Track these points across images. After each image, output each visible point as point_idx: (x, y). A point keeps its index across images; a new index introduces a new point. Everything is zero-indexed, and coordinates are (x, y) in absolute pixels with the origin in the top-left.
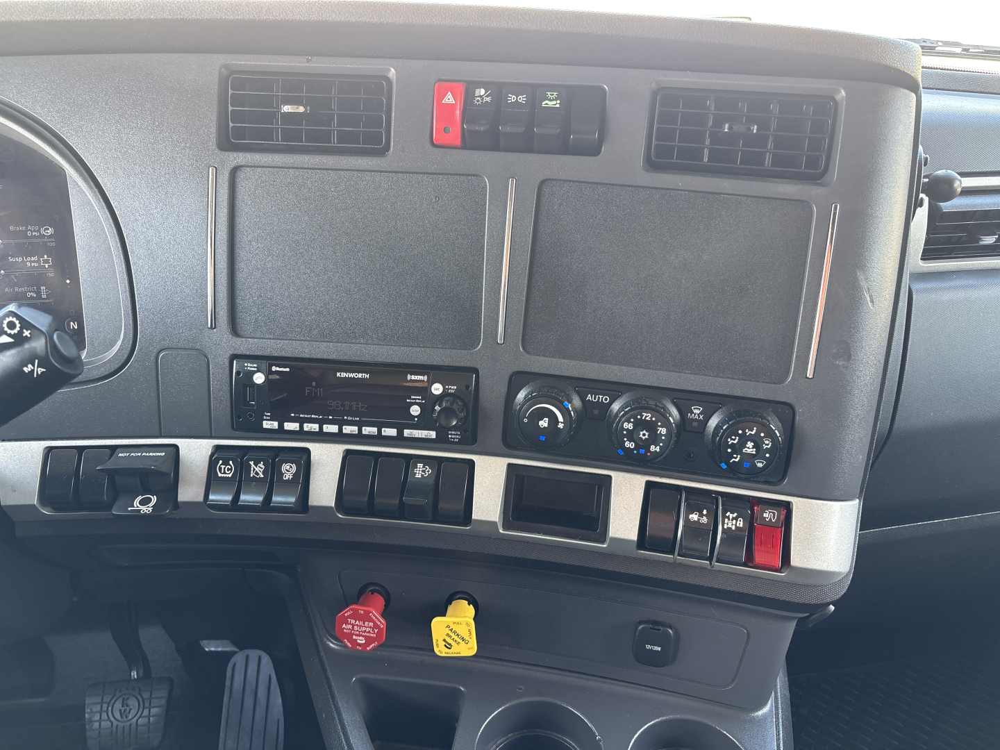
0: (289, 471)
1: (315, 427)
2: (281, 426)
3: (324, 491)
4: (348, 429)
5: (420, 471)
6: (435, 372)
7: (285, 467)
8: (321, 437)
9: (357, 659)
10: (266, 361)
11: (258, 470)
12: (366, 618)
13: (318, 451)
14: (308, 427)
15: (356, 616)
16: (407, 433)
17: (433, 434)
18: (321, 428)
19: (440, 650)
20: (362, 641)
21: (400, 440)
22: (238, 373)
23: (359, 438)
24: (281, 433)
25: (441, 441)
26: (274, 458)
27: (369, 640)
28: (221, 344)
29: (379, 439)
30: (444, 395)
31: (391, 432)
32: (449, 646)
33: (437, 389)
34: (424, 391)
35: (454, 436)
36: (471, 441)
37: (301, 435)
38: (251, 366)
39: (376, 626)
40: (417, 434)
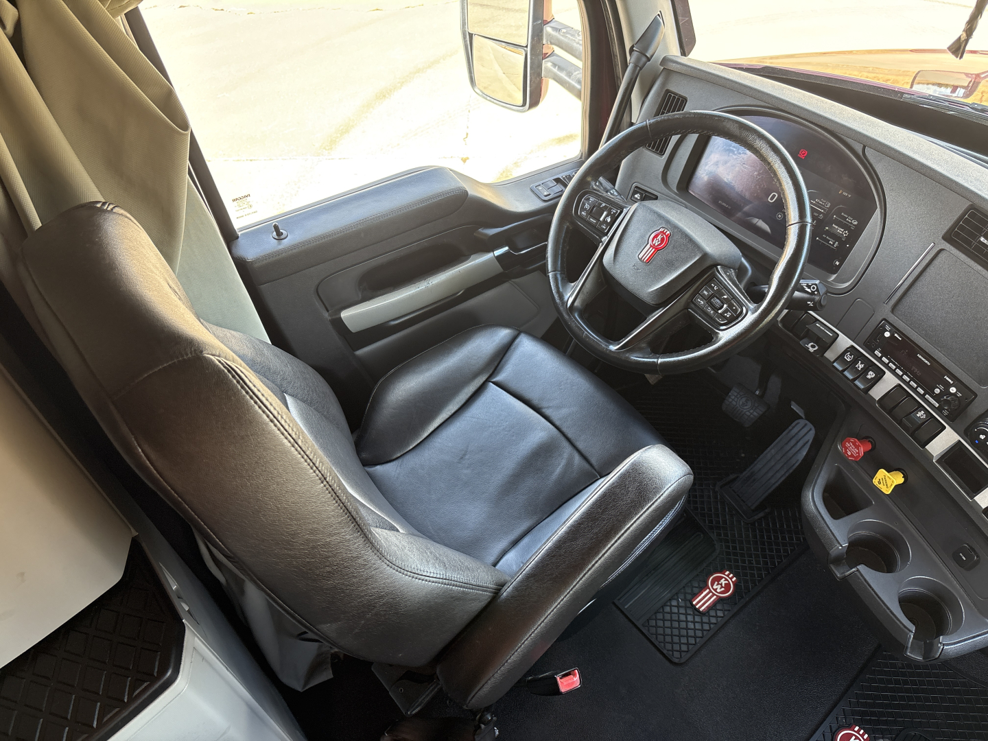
0: (871, 375)
1: (894, 367)
2: (881, 357)
3: (878, 392)
4: (905, 377)
5: (921, 414)
6: (958, 383)
7: (871, 373)
8: (893, 372)
9: (842, 458)
10: (895, 329)
11: (860, 366)
12: (857, 447)
13: (888, 374)
14: (891, 365)
15: (854, 444)
16: (927, 396)
17: (937, 405)
18: (896, 369)
19: (875, 481)
20: (849, 453)
21: (922, 397)
22: (881, 327)
23: (907, 384)
24: (879, 359)
25: (939, 410)
26: (870, 366)
27: (852, 456)
28: (885, 311)
29: (915, 390)
30: (954, 394)
31: (922, 392)
32: (879, 483)
33: (953, 390)
34: (948, 386)
35: (946, 413)
36: (952, 419)
37: (887, 366)
38: (888, 327)
39: (858, 453)
40: (931, 400)
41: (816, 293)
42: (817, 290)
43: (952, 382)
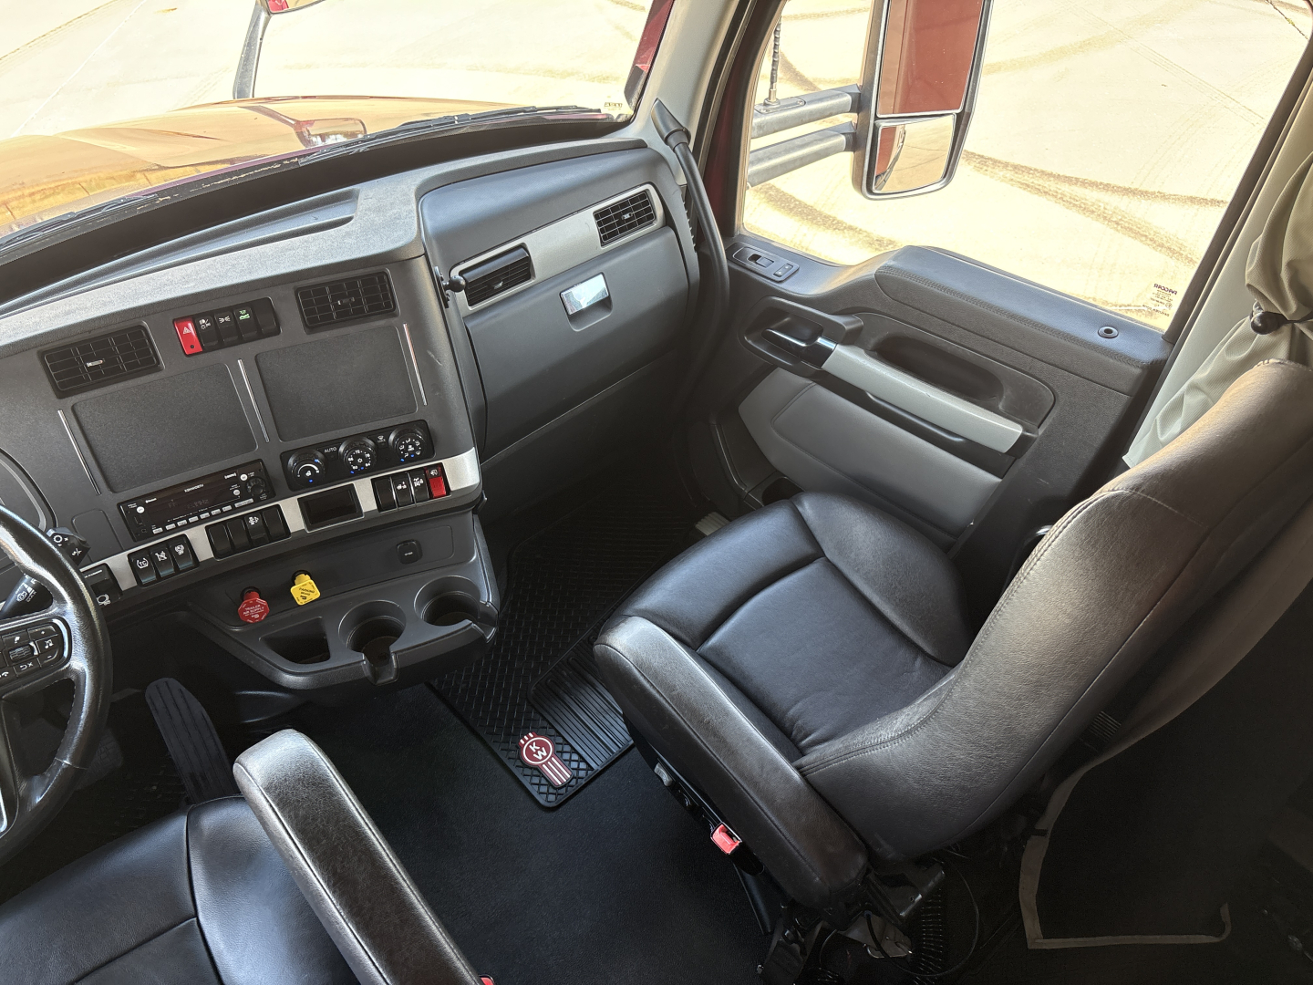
0: (180, 550)
1: (185, 522)
2: (164, 529)
3: (204, 551)
4: (203, 516)
5: (252, 521)
6: (240, 469)
7: (177, 549)
8: (190, 525)
9: (259, 627)
10: (139, 500)
11: (162, 556)
12: (255, 603)
13: (189, 533)
14: (179, 524)
15: (249, 605)
16: (237, 505)
17: (251, 500)
18: (188, 521)
19: (301, 602)
20: (257, 616)
21: (234, 510)
22: (126, 512)
23: (212, 518)
24: (166, 532)
25: (258, 502)
26: (168, 547)
27: (261, 614)
28: (110, 500)
29: (223, 514)
30: (249, 478)
31: (229, 508)
32: (305, 598)
33: (244, 477)
34: (236, 480)
35: (264, 497)
36: (273, 495)
37: (178, 529)
38: (132, 506)
39: (262, 605)
40: (243, 503)
41: (66, 539)
42: (64, 536)
43: (235, 475)
